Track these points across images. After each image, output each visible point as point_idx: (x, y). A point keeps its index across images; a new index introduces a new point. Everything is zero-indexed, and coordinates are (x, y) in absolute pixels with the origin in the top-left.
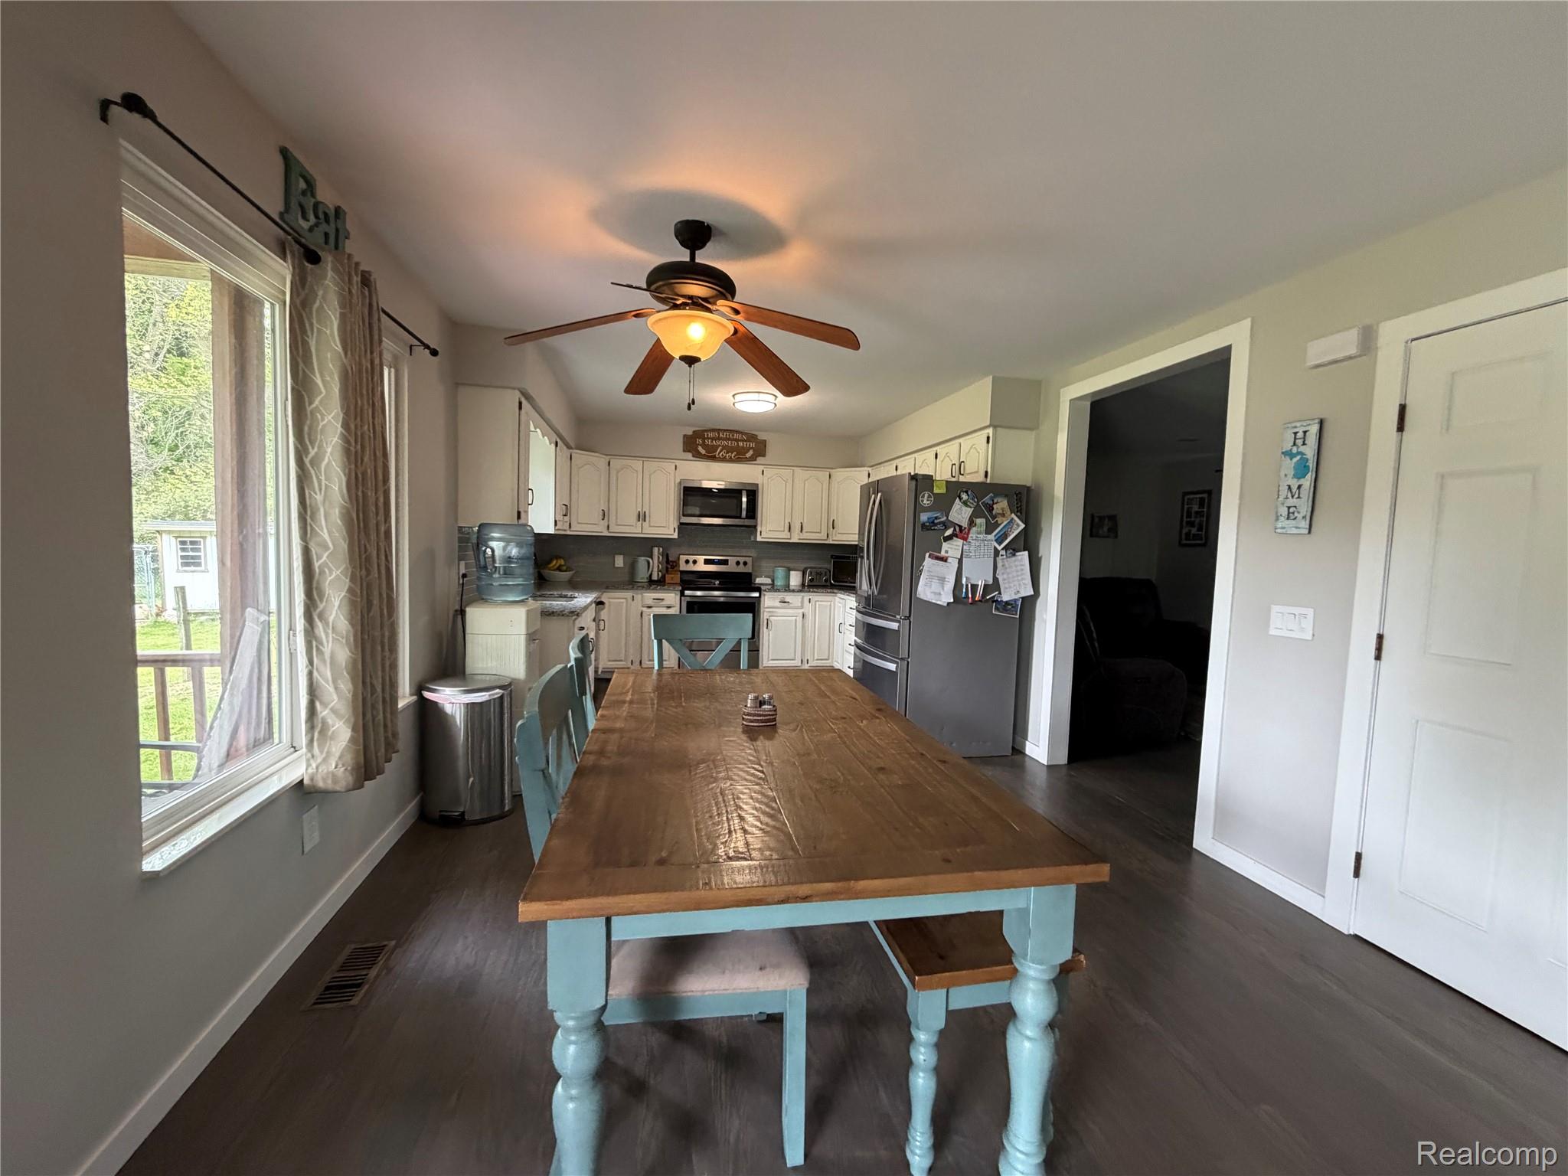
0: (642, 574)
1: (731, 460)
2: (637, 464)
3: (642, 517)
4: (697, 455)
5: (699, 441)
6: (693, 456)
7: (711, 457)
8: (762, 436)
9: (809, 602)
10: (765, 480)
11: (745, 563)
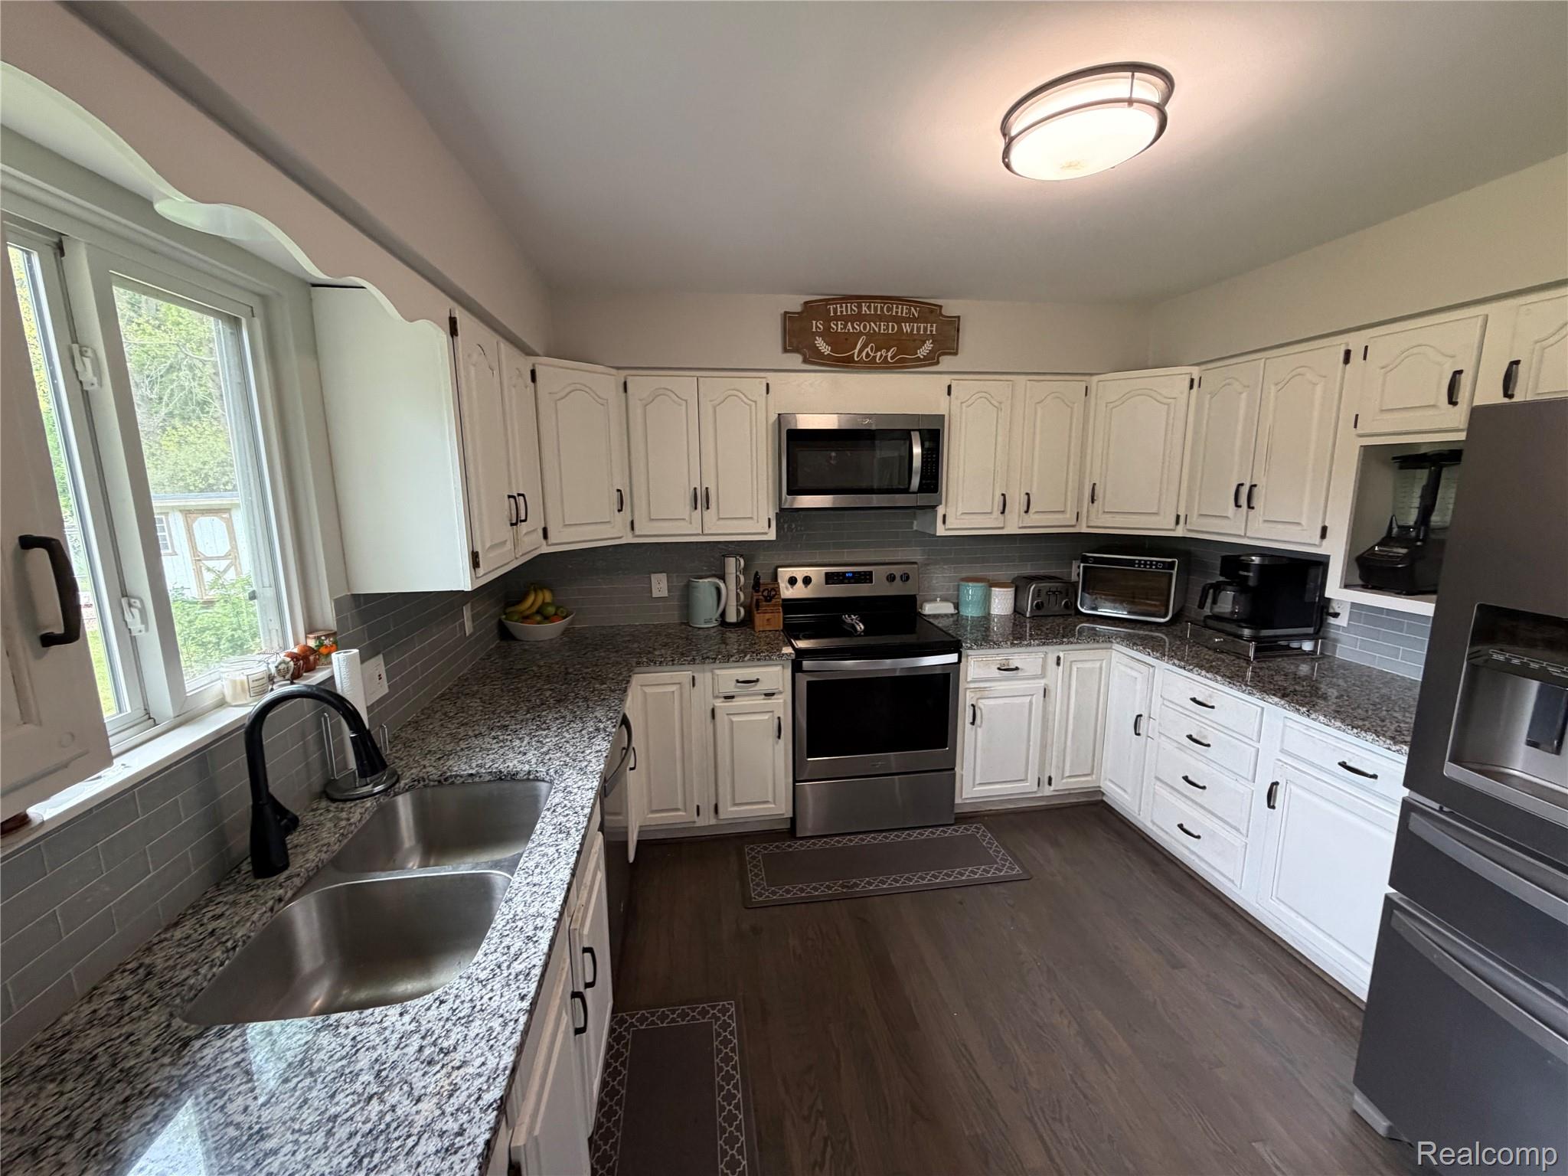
0: (706, 614)
1: (885, 367)
2: (685, 384)
3: (701, 500)
4: (813, 358)
5: (817, 325)
6: (805, 361)
7: (842, 361)
8: (951, 308)
9: (1058, 664)
10: (955, 410)
11: (906, 578)
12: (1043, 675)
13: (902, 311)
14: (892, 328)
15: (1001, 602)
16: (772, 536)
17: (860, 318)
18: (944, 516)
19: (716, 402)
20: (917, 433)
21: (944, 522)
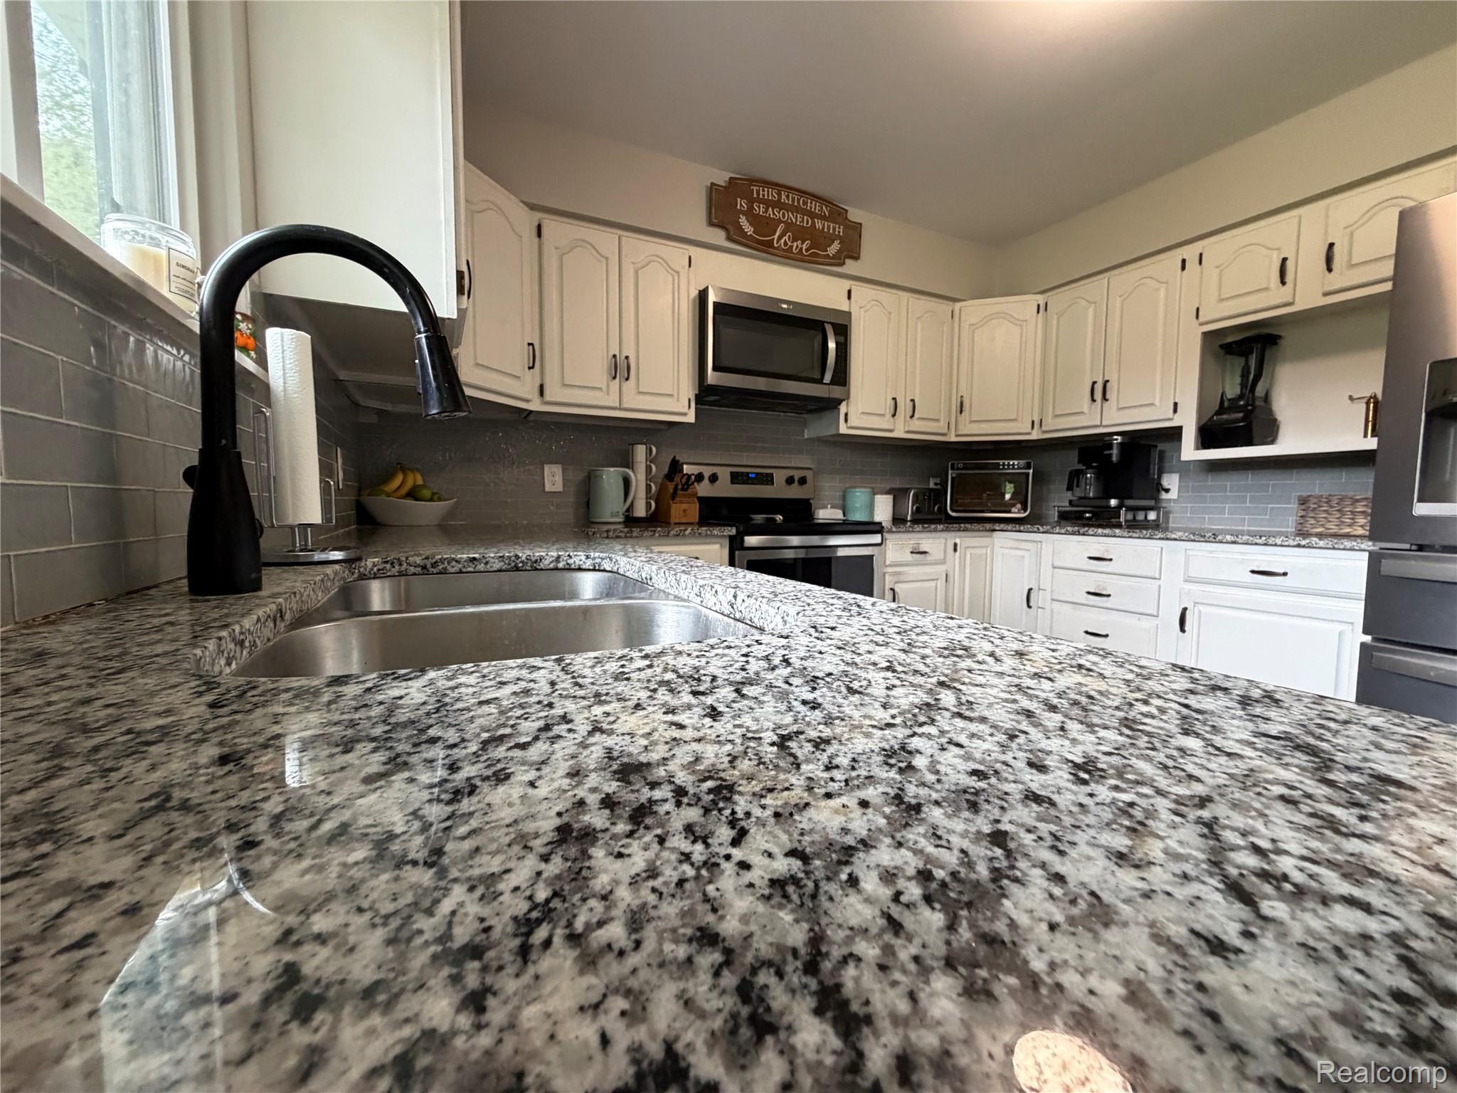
1: (801, 260)
2: (606, 239)
3: (620, 369)
5: (740, 204)
6: (729, 239)
7: (762, 245)
8: (855, 215)
9: (955, 550)
10: (855, 310)
11: (803, 481)
13: (814, 206)
14: (806, 222)
15: (883, 510)
16: (691, 418)
17: (778, 205)
18: (846, 415)
19: (639, 265)
20: (832, 327)
21: (846, 420)
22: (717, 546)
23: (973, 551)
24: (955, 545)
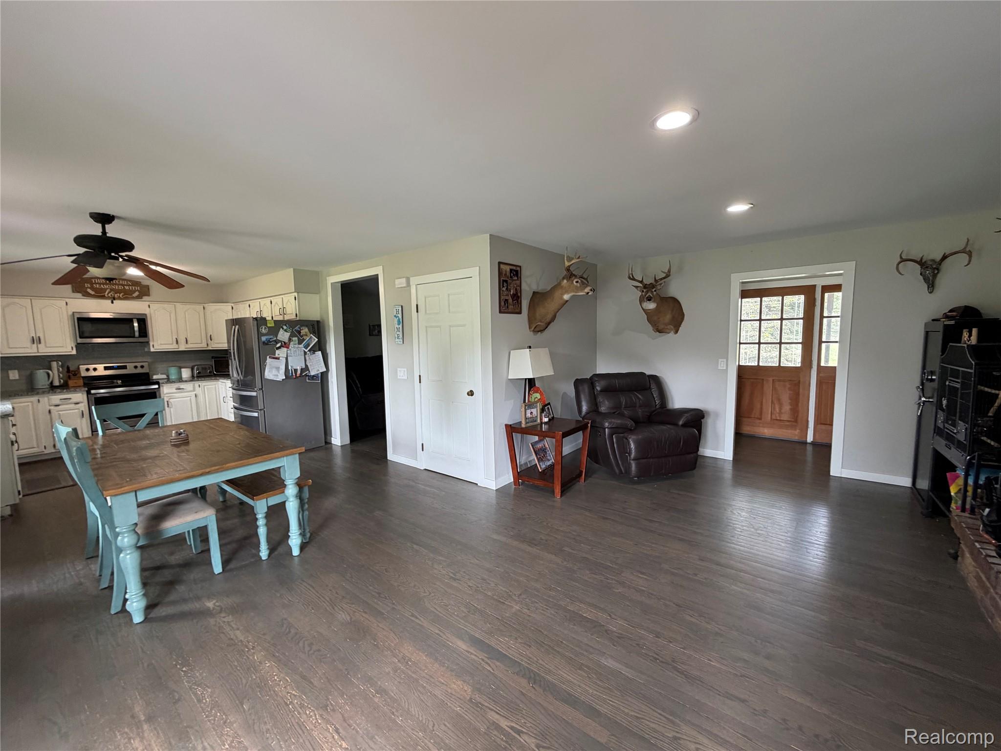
0: (43, 383)
1: (119, 299)
2: (24, 301)
3: (36, 340)
4: (87, 295)
5: (87, 285)
6: (84, 296)
7: (100, 296)
8: (145, 283)
9: (199, 387)
10: (152, 311)
11: (142, 367)
12: (194, 390)
14: (121, 288)
15: (186, 373)
16: (74, 352)
17: (106, 284)
18: (153, 345)
19: (41, 307)
20: (136, 320)
21: (153, 347)
22: (80, 394)
23: (208, 387)
24: (199, 385)
